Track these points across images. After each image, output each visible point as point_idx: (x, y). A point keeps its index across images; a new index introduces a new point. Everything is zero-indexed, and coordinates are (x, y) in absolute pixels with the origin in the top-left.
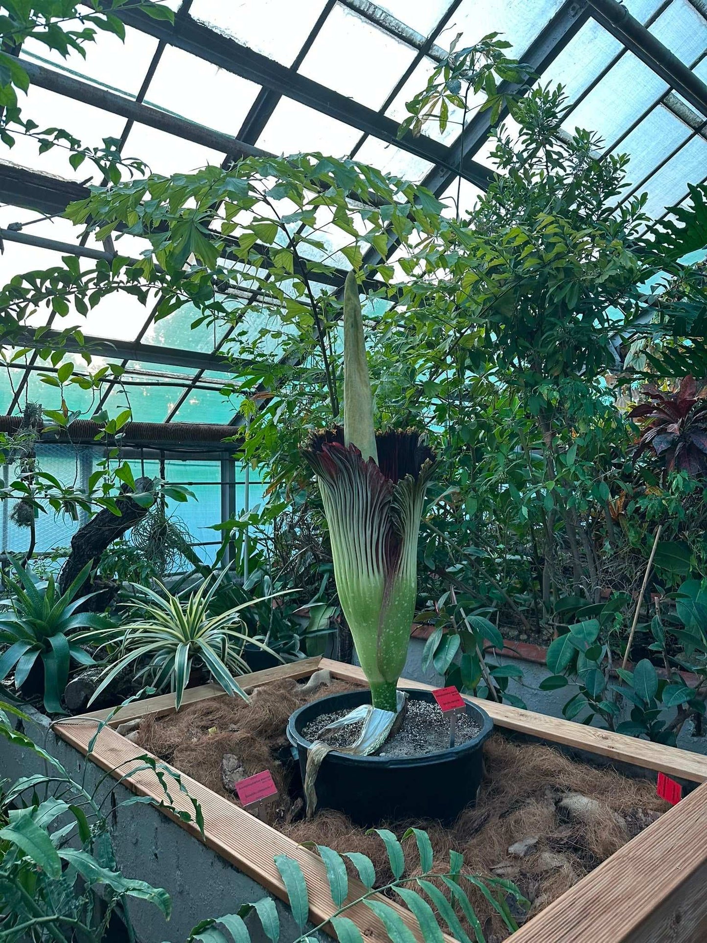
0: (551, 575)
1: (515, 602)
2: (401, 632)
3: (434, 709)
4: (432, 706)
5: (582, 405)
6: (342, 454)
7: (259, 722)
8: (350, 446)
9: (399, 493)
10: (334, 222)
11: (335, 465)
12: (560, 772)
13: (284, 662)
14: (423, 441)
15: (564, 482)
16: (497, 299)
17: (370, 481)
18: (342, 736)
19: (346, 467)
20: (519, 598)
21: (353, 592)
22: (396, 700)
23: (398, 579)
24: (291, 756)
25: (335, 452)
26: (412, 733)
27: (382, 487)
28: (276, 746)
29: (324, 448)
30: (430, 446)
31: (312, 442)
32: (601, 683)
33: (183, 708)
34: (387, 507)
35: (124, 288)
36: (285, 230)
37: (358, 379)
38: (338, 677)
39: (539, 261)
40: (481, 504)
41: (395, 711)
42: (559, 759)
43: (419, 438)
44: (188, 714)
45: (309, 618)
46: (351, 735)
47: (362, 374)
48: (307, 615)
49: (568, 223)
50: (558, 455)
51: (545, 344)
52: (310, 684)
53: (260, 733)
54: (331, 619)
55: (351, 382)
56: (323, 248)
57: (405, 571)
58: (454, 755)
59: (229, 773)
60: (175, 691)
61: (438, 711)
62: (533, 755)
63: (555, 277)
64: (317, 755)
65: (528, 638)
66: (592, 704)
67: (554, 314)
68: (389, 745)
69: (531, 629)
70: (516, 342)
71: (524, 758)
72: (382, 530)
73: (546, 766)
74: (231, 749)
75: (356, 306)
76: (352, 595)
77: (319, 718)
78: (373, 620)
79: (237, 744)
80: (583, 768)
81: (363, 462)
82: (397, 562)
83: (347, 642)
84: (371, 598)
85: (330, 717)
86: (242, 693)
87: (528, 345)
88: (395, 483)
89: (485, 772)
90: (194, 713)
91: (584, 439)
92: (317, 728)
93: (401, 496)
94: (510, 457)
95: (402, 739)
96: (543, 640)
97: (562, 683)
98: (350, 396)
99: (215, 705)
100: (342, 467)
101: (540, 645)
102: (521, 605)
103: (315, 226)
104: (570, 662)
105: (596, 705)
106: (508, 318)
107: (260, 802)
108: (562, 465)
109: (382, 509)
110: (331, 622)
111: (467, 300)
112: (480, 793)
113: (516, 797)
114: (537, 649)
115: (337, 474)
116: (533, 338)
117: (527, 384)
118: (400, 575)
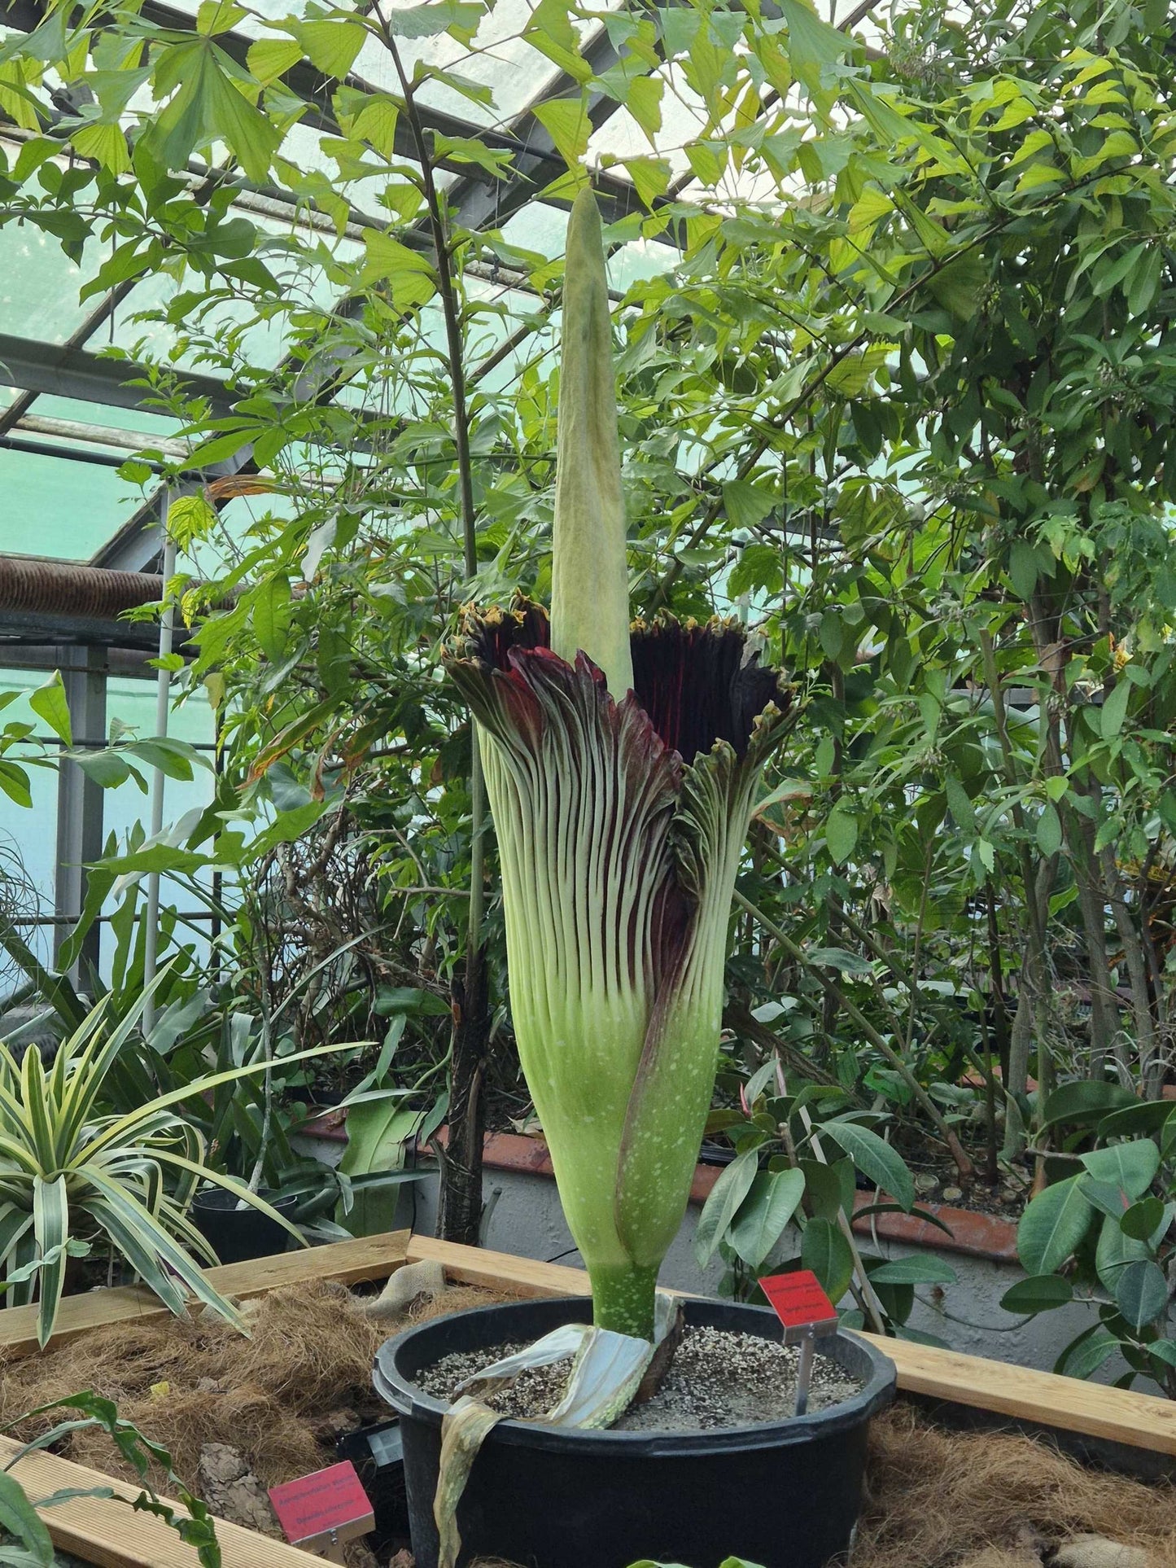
0: (1037, 1027)
1: (936, 1103)
2: (680, 1141)
3: (739, 1344)
4: (734, 1339)
5: (1147, 579)
6: (554, 676)
7: (281, 1373)
8: (578, 662)
9: (696, 787)
10: (526, 35)
11: (536, 706)
12: (1054, 1488)
13: (304, 1241)
14: (757, 655)
15: (1086, 784)
16: (938, 267)
17: (625, 756)
18: (511, 1399)
19: (565, 714)
20: (943, 1094)
21: (563, 1037)
22: (652, 1312)
23: (679, 1008)
24: (370, 1454)
25: (541, 674)
26: (691, 1393)
27: (655, 769)
28: (329, 1433)
29: (514, 662)
30: (773, 670)
31: (474, 643)
32: (1158, 1295)
33: (57, 1343)
34: (664, 821)
35: (37, 218)
36: (391, 45)
37: (594, 482)
38: (466, 1280)
39: (1058, 174)
40: (866, 833)
41: (651, 1339)
42: (1051, 1461)
43: (746, 647)
44: (78, 1355)
45: (344, 1141)
46: (535, 1399)
47: (603, 463)
48: (336, 1133)
49: (1147, 81)
50: (1080, 709)
51: (1058, 404)
52: (389, 1295)
53: (285, 1398)
54: (411, 1145)
55: (578, 487)
56: (489, 102)
57: (697, 987)
58: (808, 1431)
59: (220, 1487)
60: (35, 1299)
61: (751, 1350)
62: (985, 1454)
63: (1099, 221)
64: (469, 1429)
65: (965, 1197)
66: (1132, 1348)
67: (1086, 324)
68: (635, 1419)
69: (973, 1173)
70: (980, 389)
71: (965, 1460)
72: (648, 879)
73: (1019, 1476)
74: (217, 1433)
75: (596, 283)
76: (560, 1043)
77: (445, 1362)
78: (611, 1108)
79: (235, 1419)
80: (1108, 1481)
81: (611, 702)
82: (681, 963)
83: (466, 1202)
84: (610, 1052)
85: (474, 1361)
86: (225, 1308)
87: (1015, 403)
88: (689, 760)
89: (868, 1495)
90: (96, 1351)
91: (1150, 669)
92: (444, 1384)
93: (701, 794)
94: (951, 706)
95: (667, 1405)
96: (1005, 1202)
97: (1059, 1296)
98: (572, 524)
99: (148, 1334)
100: (554, 710)
101: (996, 1213)
102: (954, 1109)
103: (475, 43)
104: (1076, 1251)
105: (1144, 1351)
106: (965, 324)
107: (331, 1534)
108: (1091, 737)
109: (650, 828)
110: (408, 1154)
111: (858, 266)
112: (858, 1534)
113: (948, 1547)
114: (988, 1223)
115: (539, 731)
116: (1026, 382)
117: (1006, 511)
118: (686, 997)
